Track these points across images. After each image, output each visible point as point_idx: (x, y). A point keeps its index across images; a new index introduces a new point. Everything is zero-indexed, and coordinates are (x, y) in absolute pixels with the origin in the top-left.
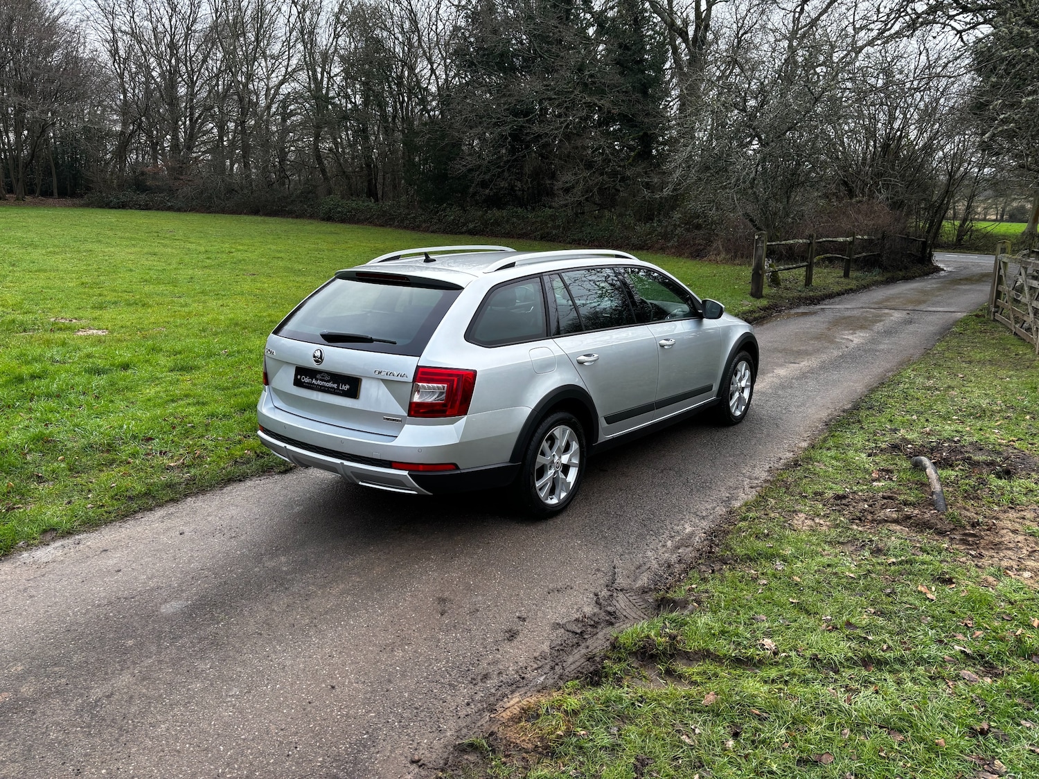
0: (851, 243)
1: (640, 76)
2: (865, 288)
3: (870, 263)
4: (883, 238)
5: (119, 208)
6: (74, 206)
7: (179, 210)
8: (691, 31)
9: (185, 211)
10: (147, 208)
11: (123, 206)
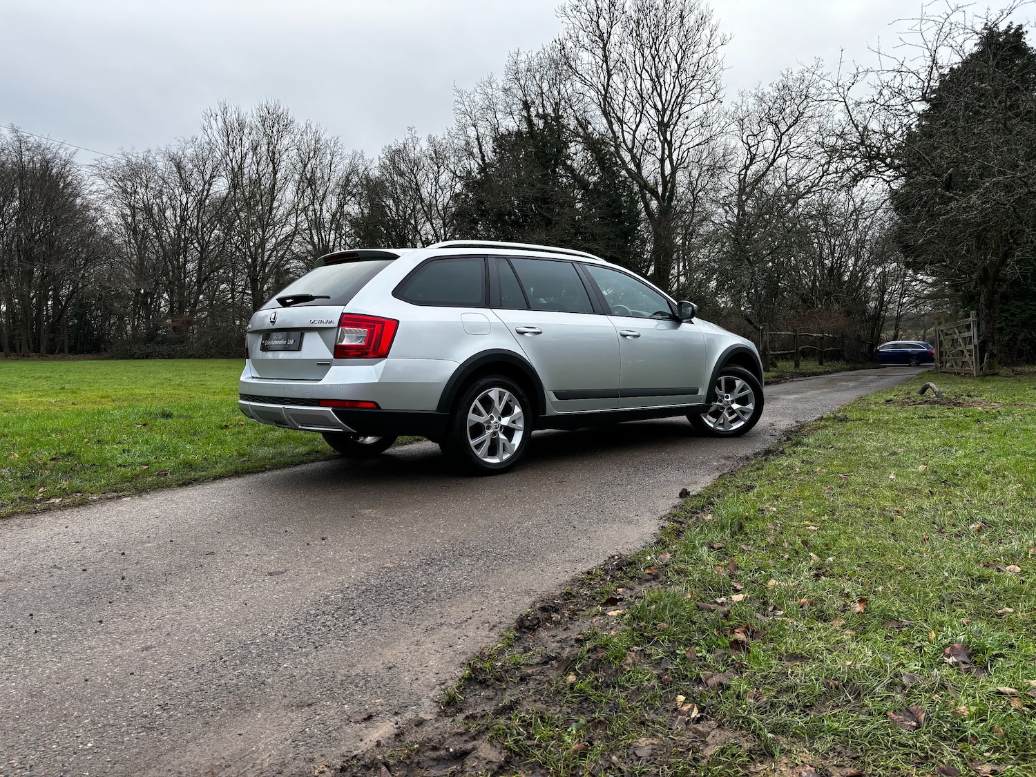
0: (822, 338)
1: (620, 226)
2: (837, 371)
3: (836, 356)
4: (843, 337)
5: (143, 358)
6: (97, 359)
7: (200, 357)
8: (660, 189)
9: (205, 358)
10: (170, 357)
11: (147, 356)
